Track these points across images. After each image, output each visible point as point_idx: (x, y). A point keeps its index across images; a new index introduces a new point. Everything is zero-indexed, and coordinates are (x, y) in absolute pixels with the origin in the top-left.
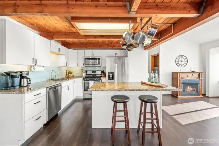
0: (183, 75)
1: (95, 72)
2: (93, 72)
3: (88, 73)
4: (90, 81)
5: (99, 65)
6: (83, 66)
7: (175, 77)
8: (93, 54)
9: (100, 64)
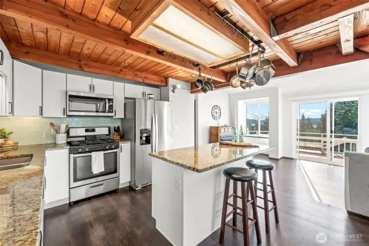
0: (222, 130)
1: (93, 130)
2: (87, 131)
3: (72, 133)
4: (93, 154)
5: (110, 114)
6: (62, 116)
7: (214, 132)
8: (92, 88)
9: (112, 112)
